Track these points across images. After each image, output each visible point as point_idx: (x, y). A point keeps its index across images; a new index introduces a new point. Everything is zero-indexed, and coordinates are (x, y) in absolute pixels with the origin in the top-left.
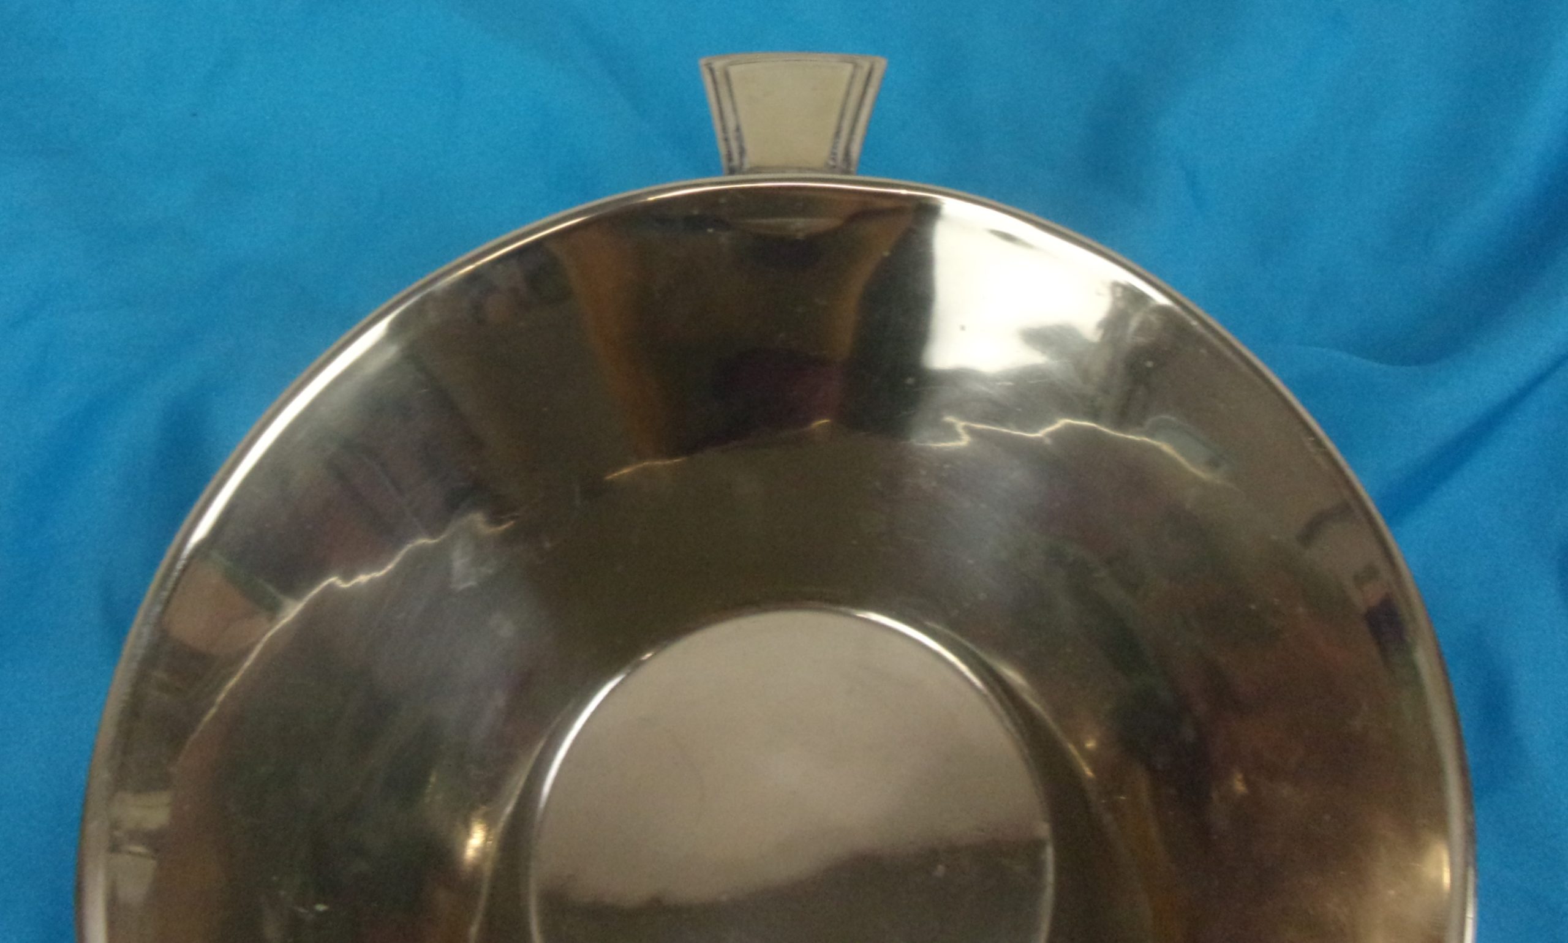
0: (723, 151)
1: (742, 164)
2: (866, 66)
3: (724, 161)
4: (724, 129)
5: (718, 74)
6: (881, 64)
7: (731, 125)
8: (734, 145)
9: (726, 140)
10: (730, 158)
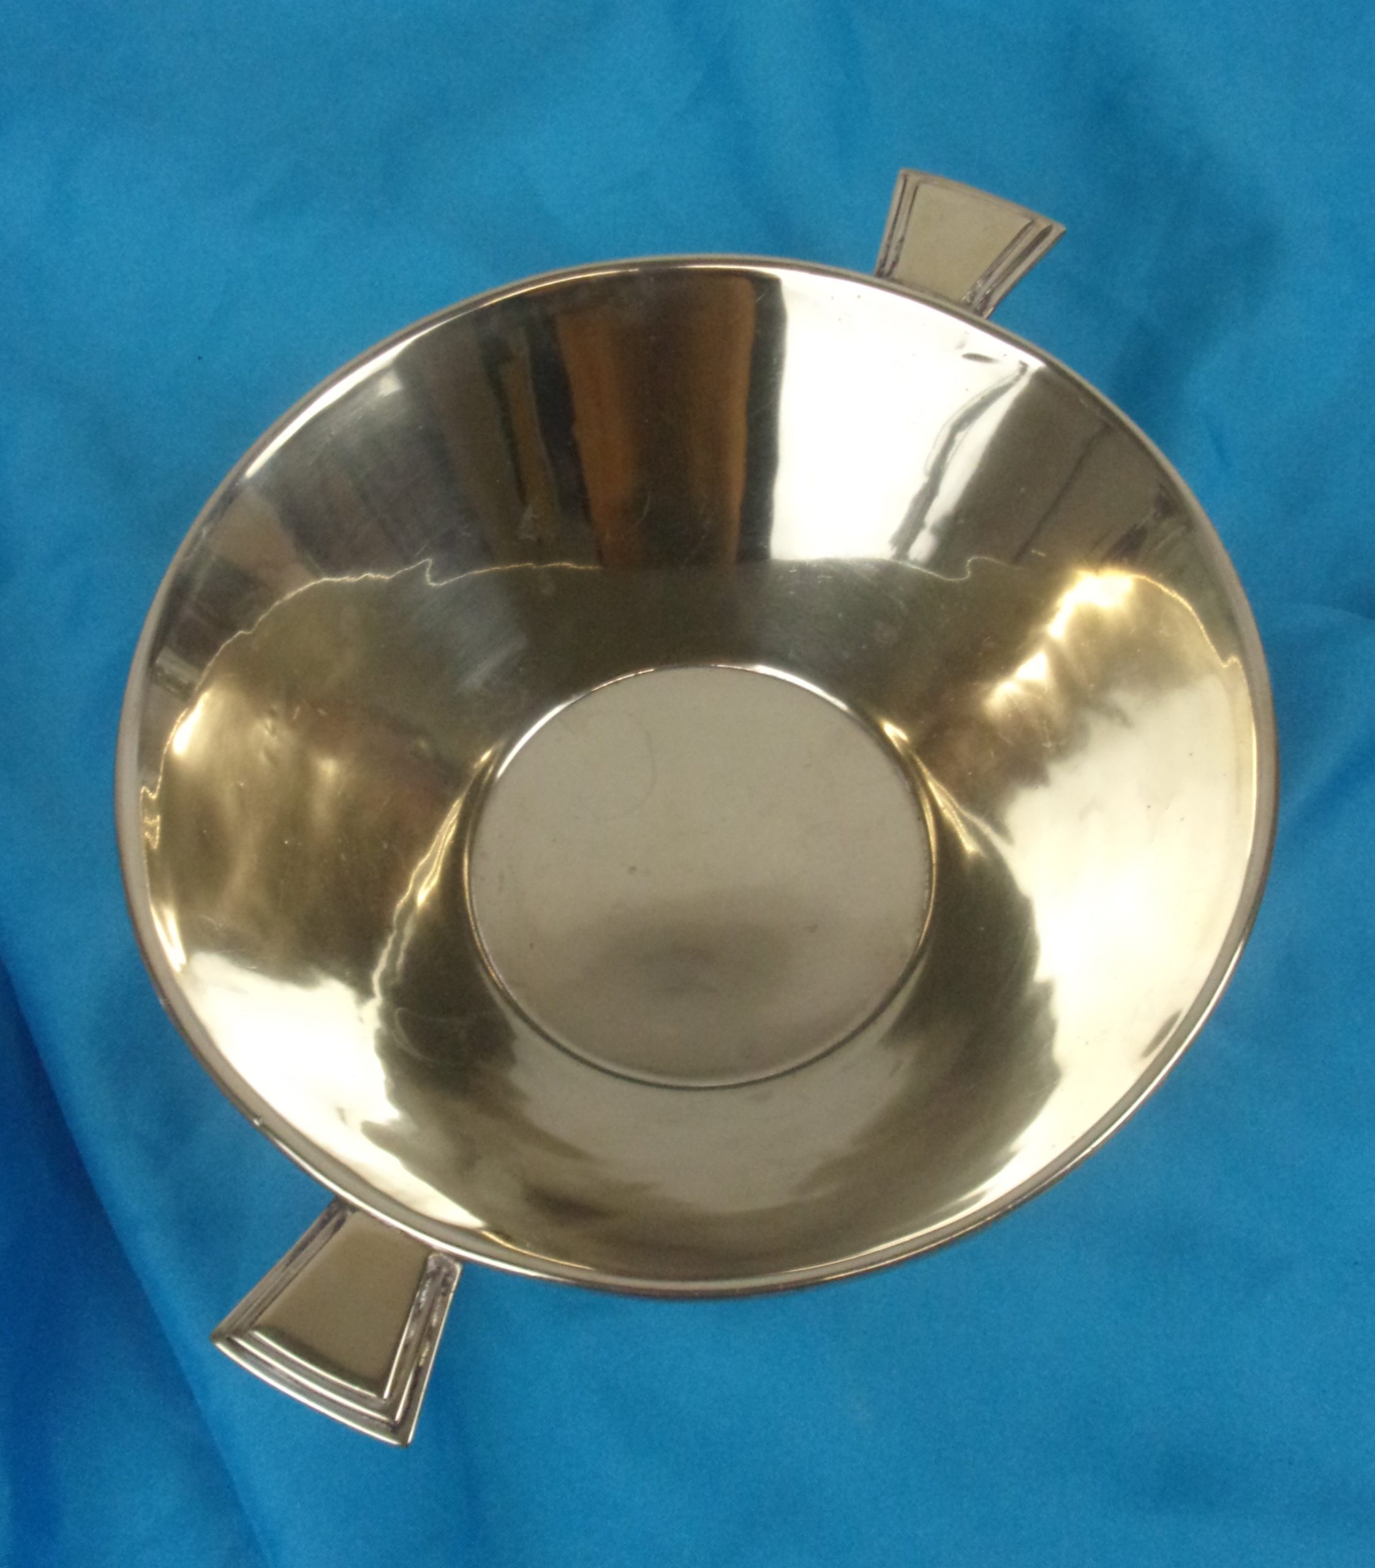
0: (881, 255)
1: (890, 272)
2: (1043, 224)
3: (877, 265)
4: (891, 236)
5: (909, 185)
6: (1058, 229)
7: (898, 234)
8: (892, 253)
9: (888, 247)
10: (883, 265)
